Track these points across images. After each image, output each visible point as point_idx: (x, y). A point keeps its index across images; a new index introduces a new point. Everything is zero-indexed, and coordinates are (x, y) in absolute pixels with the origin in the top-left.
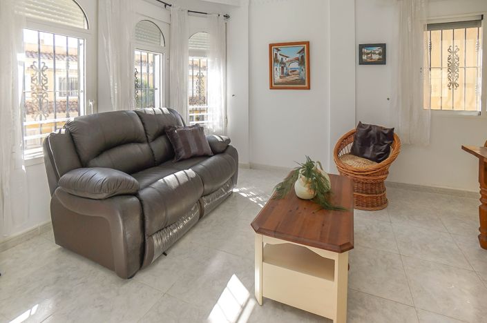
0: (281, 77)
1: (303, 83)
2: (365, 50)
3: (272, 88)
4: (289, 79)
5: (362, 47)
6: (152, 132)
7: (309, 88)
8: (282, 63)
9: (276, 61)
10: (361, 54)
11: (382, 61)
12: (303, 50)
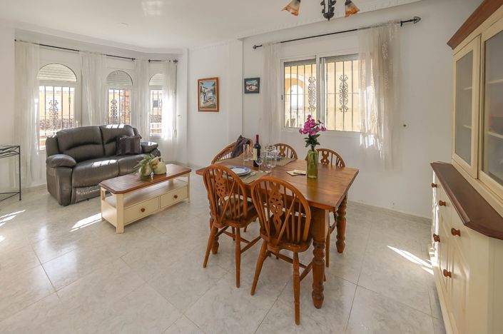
0: (204, 103)
1: (215, 108)
2: (247, 83)
3: (199, 110)
4: (208, 104)
5: (246, 80)
6: (106, 139)
7: (218, 111)
8: (204, 93)
9: (201, 91)
10: (246, 86)
11: (257, 91)
12: (214, 84)
